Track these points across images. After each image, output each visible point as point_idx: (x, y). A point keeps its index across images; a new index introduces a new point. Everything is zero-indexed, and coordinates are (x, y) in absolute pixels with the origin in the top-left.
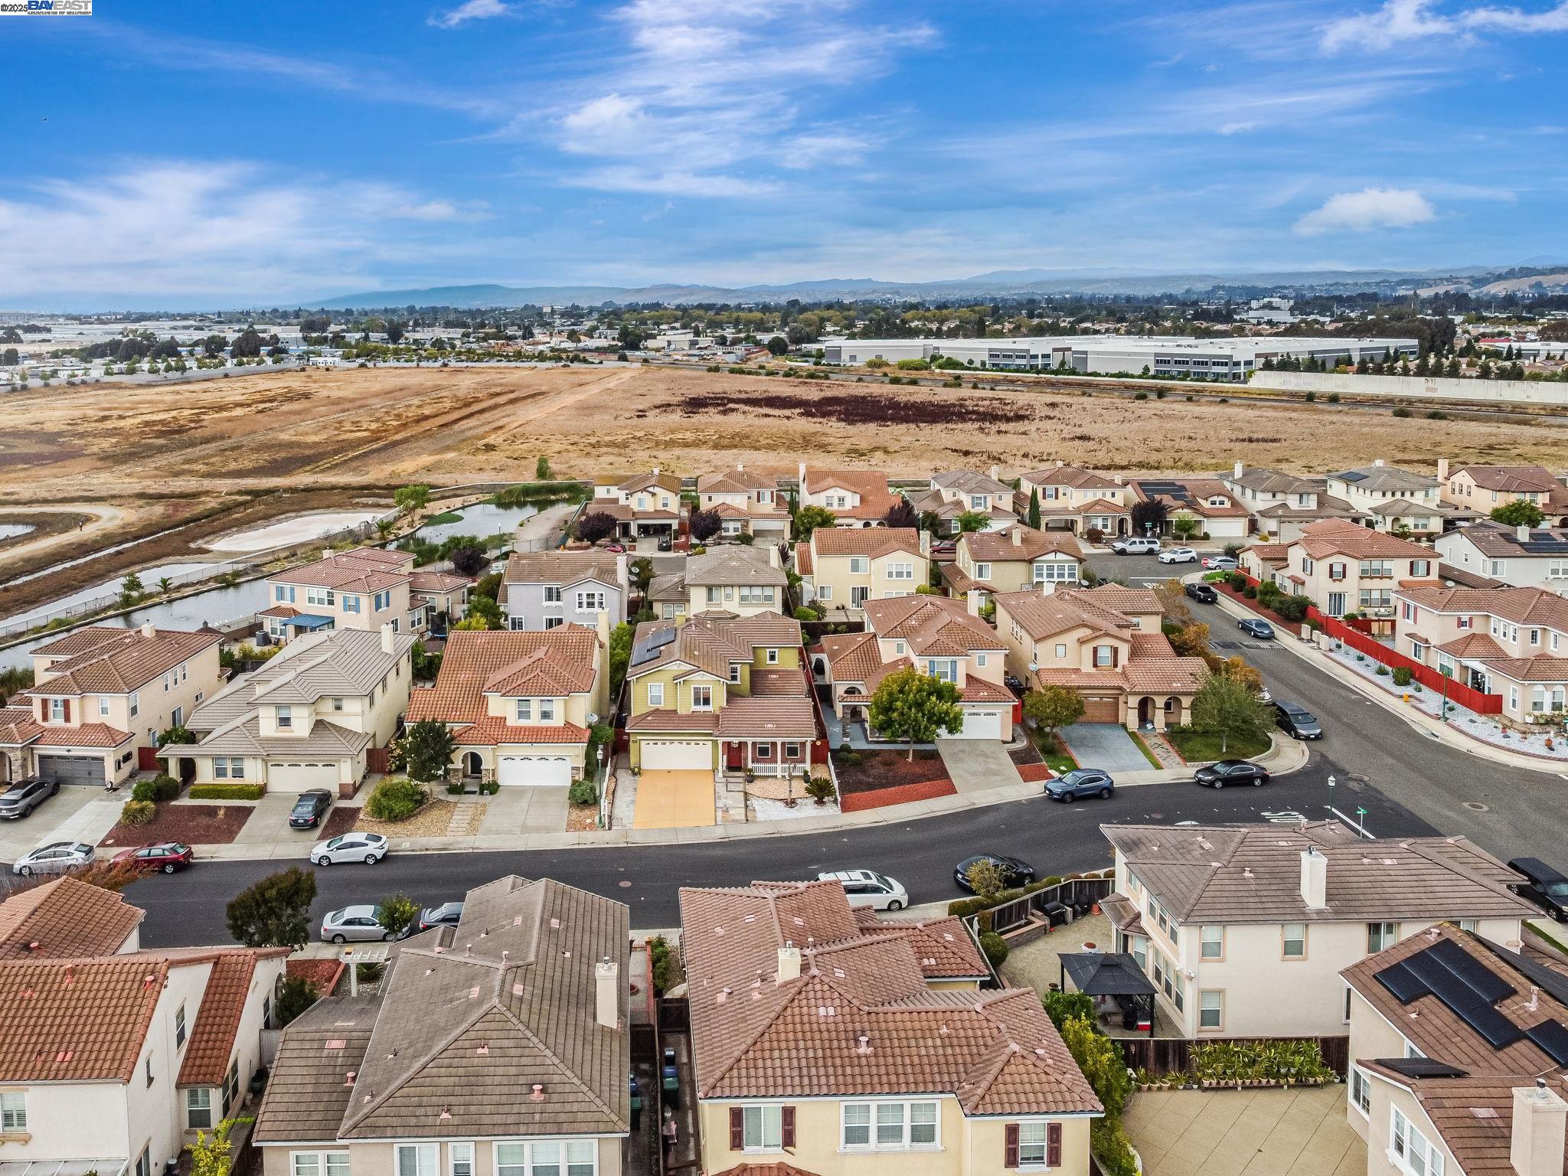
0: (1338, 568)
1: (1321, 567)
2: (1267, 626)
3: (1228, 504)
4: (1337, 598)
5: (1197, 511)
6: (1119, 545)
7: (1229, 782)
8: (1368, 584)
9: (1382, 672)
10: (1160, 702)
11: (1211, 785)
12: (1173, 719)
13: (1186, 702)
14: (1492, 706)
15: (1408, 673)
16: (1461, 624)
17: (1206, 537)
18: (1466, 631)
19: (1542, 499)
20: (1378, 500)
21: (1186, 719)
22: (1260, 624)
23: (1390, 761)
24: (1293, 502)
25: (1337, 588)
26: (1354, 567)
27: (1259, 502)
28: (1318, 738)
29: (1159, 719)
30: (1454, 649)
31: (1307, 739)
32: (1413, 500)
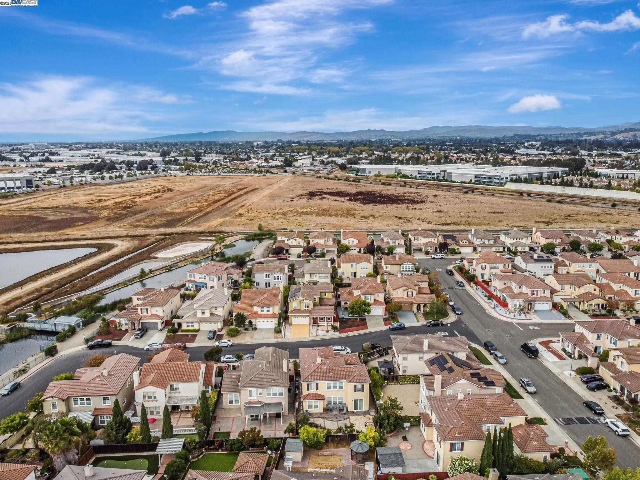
0: (484, 267)
1: (480, 266)
2: (462, 283)
3: (468, 243)
4: (483, 275)
5: (458, 245)
6: (433, 256)
7: (433, 325)
8: (492, 270)
9: (486, 296)
10: (422, 305)
11: (429, 326)
12: (425, 310)
13: (429, 305)
14: (505, 305)
15: (491, 296)
16: (505, 284)
17: (460, 253)
18: (506, 286)
19: (559, 241)
20: (512, 241)
21: (428, 310)
22: (461, 282)
23: (475, 319)
24: (487, 242)
25: (483, 272)
26: (488, 266)
27: (477, 242)
28: (461, 314)
29: (422, 310)
30: (502, 291)
31: (458, 314)
32: (522, 241)
